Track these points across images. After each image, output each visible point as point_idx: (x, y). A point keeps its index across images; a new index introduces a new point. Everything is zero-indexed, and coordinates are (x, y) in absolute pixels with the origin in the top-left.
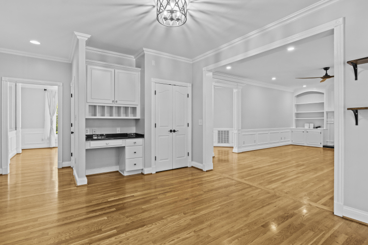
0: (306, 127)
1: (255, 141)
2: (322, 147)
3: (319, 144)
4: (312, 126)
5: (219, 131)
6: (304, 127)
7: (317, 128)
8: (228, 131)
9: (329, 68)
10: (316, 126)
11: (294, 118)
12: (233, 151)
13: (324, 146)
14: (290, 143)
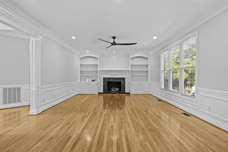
0: (87, 81)
1: (54, 96)
2: (98, 94)
3: (96, 92)
4: (90, 80)
5: (5, 90)
6: (85, 80)
7: (93, 81)
8: (19, 89)
9: (116, 37)
10: (93, 80)
11: (79, 74)
12: (30, 114)
13: (99, 93)
14: (77, 93)
